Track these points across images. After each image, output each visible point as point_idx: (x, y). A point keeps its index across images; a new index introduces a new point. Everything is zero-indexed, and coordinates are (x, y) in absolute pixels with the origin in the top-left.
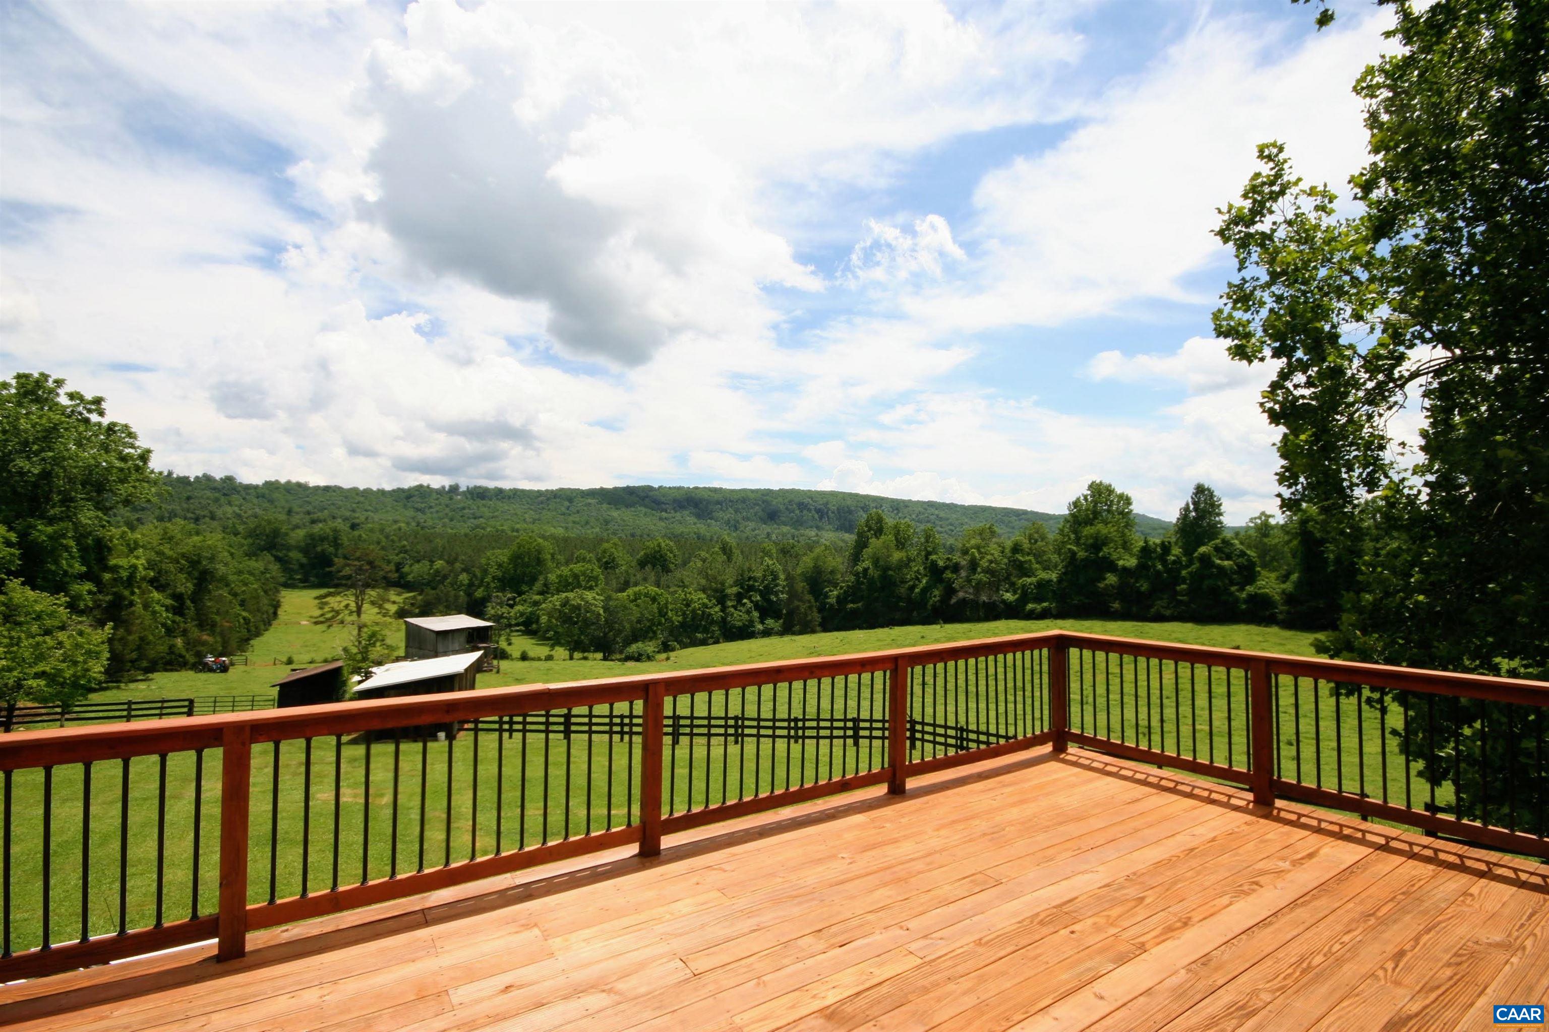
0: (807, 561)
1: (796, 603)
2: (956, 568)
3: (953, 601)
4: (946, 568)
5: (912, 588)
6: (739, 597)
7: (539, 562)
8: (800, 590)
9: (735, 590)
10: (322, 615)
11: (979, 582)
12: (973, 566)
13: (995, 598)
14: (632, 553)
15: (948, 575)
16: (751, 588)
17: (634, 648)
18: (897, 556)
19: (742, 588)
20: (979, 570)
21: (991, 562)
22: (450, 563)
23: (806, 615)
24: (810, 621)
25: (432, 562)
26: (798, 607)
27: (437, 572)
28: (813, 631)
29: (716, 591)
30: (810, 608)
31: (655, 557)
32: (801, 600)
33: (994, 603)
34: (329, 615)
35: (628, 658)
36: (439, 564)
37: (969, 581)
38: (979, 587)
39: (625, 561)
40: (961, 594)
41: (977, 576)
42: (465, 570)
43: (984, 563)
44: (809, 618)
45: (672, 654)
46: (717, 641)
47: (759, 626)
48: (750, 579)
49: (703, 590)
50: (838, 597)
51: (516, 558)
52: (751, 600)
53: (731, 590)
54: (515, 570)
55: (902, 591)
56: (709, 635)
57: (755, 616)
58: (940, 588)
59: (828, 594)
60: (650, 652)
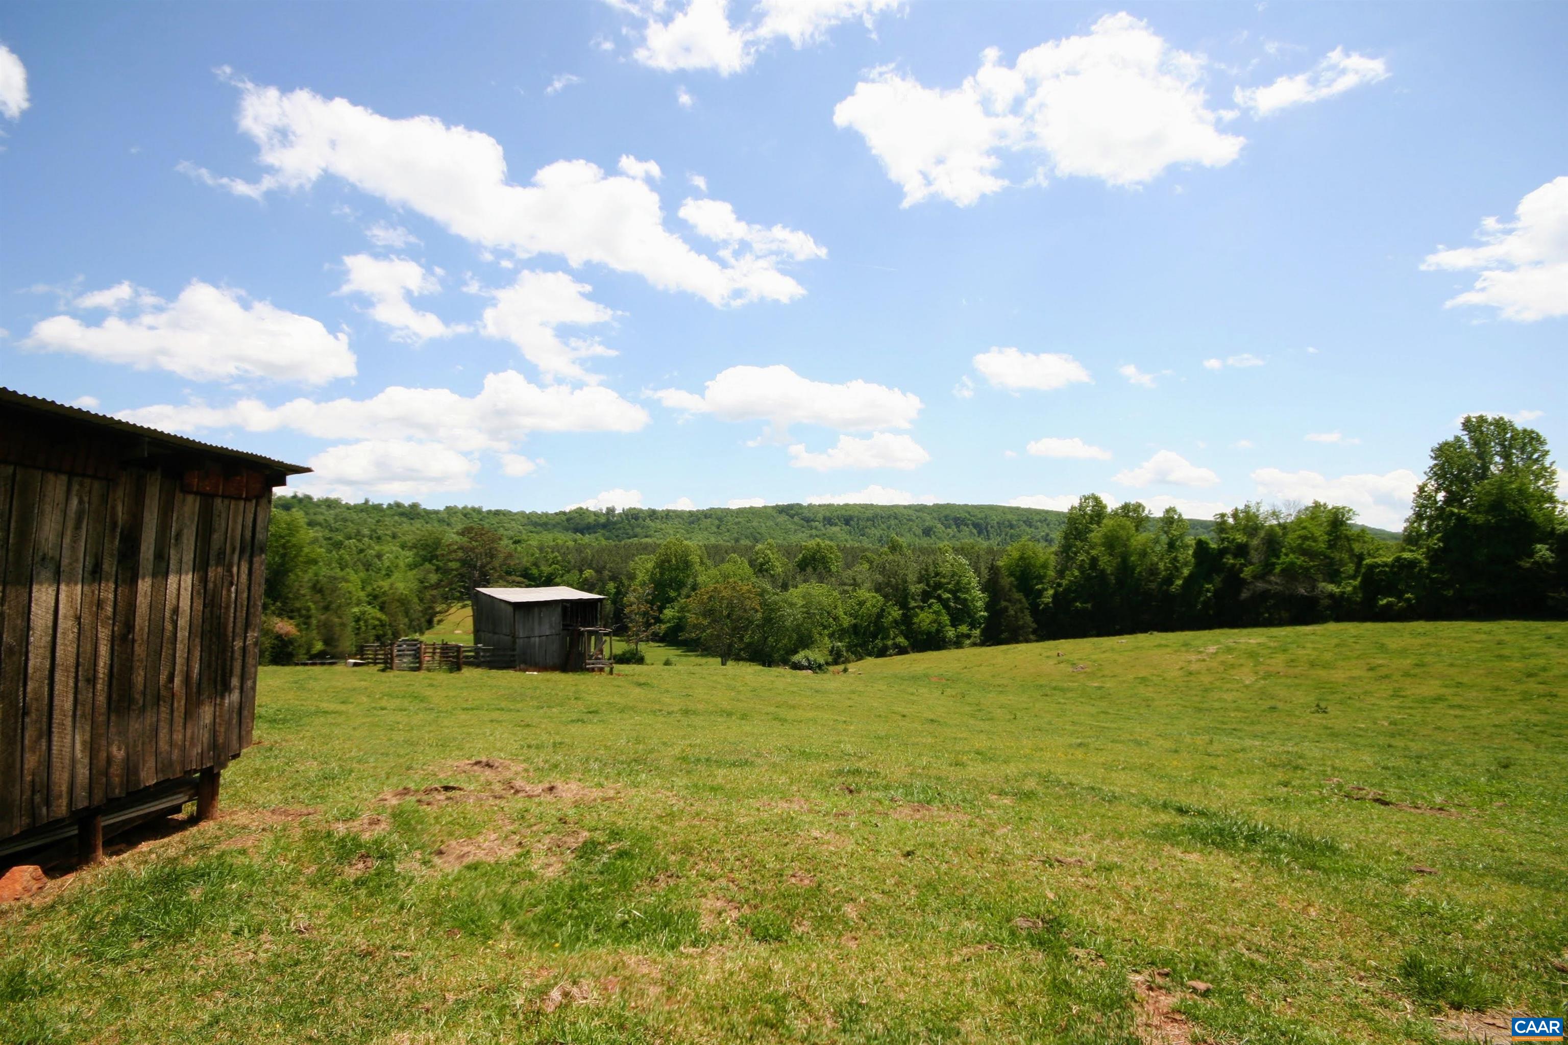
0: (1013, 553)
1: (1004, 604)
2: (1242, 550)
3: (1245, 595)
4: (1222, 552)
5: (1169, 580)
6: (926, 596)
7: (687, 565)
8: (1007, 587)
9: (919, 587)
11: (1288, 567)
12: (1273, 545)
13: (1312, 590)
14: (788, 555)
15: (1230, 560)
16: (939, 586)
17: (801, 655)
18: (1139, 539)
19: (928, 585)
20: (1285, 550)
22: (599, 571)
23: (1016, 617)
24: (1023, 627)
25: (581, 571)
26: (1006, 609)
29: (896, 589)
30: (1021, 610)
31: (813, 559)
32: (1009, 601)
33: (1311, 599)
35: (797, 667)
36: (588, 573)
37: (1268, 568)
38: (1288, 576)
39: (781, 563)
40: (1258, 586)
41: (1284, 559)
42: (613, 578)
43: (1293, 540)
44: (1021, 623)
45: (849, 666)
46: (902, 651)
47: (951, 633)
48: (937, 574)
49: (878, 589)
50: (1055, 596)
51: (663, 562)
52: (939, 598)
53: (915, 588)
54: (662, 574)
55: (1153, 586)
56: (890, 643)
57: (946, 619)
58: (1218, 579)
59: (1040, 593)
60: (822, 661)
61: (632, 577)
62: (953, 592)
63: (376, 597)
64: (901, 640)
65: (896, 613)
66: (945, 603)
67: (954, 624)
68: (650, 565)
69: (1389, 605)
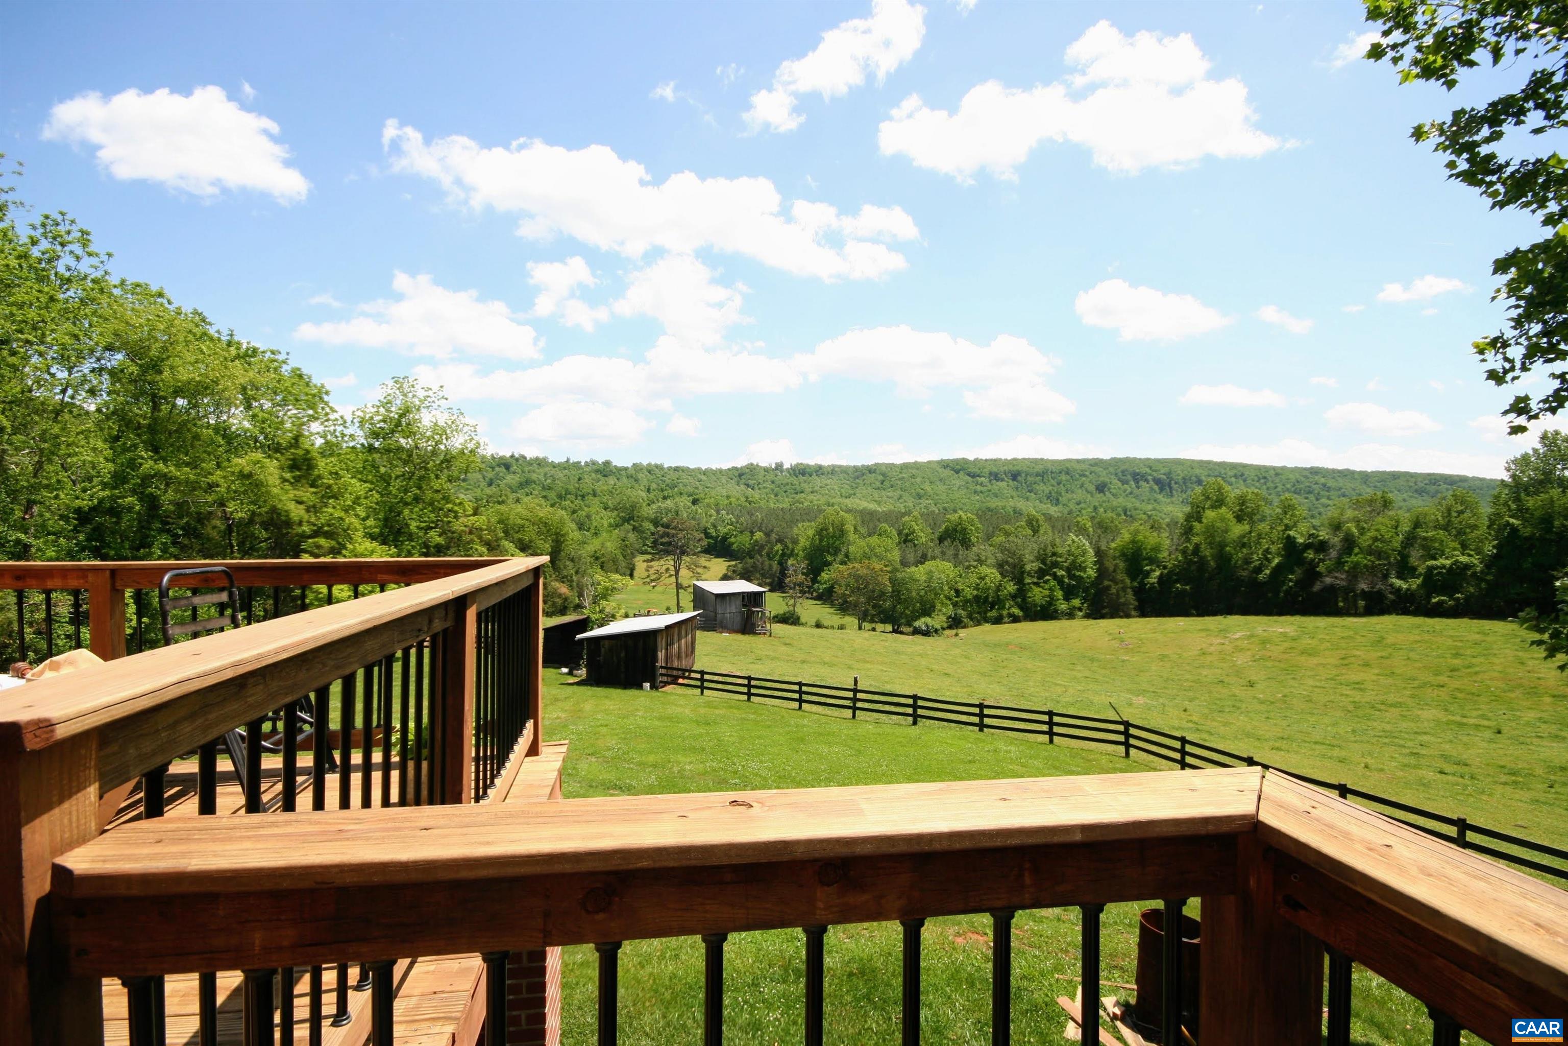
0: (1126, 536)
1: (1106, 583)
2: (1322, 547)
3: (1317, 587)
4: (1307, 546)
5: (1259, 570)
6: (1041, 573)
7: (843, 533)
8: (1113, 568)
9: (1036, 565)
10: (648, 576)
11: (1356, 565)
12: (1349, 543)
13: (1380, 586)
14: (934, 526)
15: (1310, 555)
16: (1055, 565)
17: (920, 623)
18: (1238, 530)
19: (1044, 563)
20: (1356, 550)
21: (1375, 539)
22: (767, 535)
23: (1118, 595)
24: (1124, 604)
25: (752, 533)
26: (1108, 588)
27: (756, 541)
28: (1128, 616)
29: (1014, 566)
30: (1124, 589)
31: (956, 530)
32: (1113, 579)
33: (1380, 593)
34: (653, 577)
35: (917, 632)
36: (758, 535)
37: (1339, 563)
38: (1354, 573)
39: (923, 535)
40: (1328, 580)
41: (1354, 558)
42: (780, 541)
43: (1365, 541)
44: (1122, 600)
45: (963, 631)
46: (1015, 619)
47: (1063, 606)
48: (1054, 554)
49: (1000, 566)
50: (1161, 577)
51: (822, 530)
52: (1055, 576)
53: (1032, 566)
54: (821, 540)
55: (1245, 573)
56: (1005, 612)
57: (1059, 594)
58: (1299, 571)
59: (1147, 574)
60: (938, 626)
61: (795, 542)
62: (1068, 570)
63: (597, 558)
64: (1016, 611)
65: (1011, 588)
66: (1060, 581)
67: (1067, 598)
68: (811, 532)
69: (1440, 603)
